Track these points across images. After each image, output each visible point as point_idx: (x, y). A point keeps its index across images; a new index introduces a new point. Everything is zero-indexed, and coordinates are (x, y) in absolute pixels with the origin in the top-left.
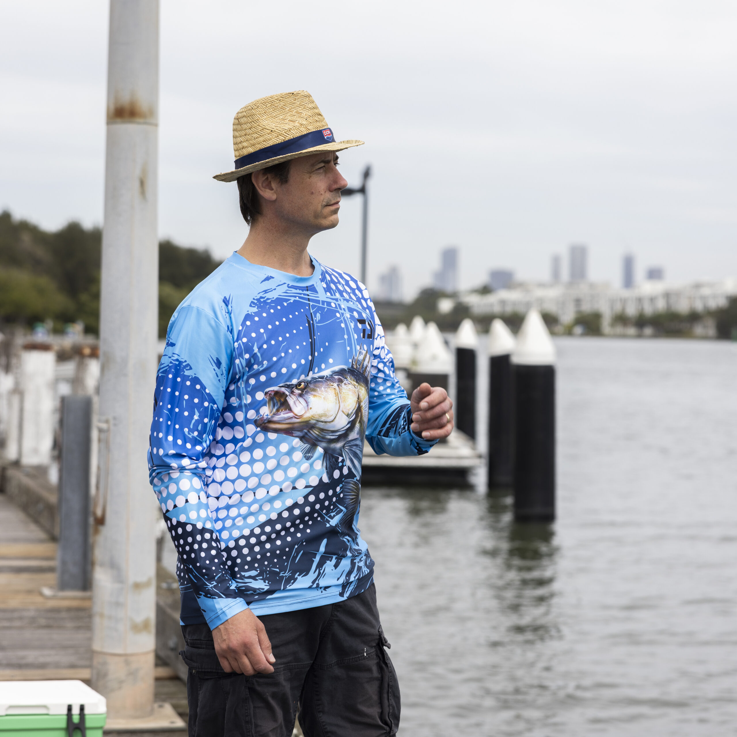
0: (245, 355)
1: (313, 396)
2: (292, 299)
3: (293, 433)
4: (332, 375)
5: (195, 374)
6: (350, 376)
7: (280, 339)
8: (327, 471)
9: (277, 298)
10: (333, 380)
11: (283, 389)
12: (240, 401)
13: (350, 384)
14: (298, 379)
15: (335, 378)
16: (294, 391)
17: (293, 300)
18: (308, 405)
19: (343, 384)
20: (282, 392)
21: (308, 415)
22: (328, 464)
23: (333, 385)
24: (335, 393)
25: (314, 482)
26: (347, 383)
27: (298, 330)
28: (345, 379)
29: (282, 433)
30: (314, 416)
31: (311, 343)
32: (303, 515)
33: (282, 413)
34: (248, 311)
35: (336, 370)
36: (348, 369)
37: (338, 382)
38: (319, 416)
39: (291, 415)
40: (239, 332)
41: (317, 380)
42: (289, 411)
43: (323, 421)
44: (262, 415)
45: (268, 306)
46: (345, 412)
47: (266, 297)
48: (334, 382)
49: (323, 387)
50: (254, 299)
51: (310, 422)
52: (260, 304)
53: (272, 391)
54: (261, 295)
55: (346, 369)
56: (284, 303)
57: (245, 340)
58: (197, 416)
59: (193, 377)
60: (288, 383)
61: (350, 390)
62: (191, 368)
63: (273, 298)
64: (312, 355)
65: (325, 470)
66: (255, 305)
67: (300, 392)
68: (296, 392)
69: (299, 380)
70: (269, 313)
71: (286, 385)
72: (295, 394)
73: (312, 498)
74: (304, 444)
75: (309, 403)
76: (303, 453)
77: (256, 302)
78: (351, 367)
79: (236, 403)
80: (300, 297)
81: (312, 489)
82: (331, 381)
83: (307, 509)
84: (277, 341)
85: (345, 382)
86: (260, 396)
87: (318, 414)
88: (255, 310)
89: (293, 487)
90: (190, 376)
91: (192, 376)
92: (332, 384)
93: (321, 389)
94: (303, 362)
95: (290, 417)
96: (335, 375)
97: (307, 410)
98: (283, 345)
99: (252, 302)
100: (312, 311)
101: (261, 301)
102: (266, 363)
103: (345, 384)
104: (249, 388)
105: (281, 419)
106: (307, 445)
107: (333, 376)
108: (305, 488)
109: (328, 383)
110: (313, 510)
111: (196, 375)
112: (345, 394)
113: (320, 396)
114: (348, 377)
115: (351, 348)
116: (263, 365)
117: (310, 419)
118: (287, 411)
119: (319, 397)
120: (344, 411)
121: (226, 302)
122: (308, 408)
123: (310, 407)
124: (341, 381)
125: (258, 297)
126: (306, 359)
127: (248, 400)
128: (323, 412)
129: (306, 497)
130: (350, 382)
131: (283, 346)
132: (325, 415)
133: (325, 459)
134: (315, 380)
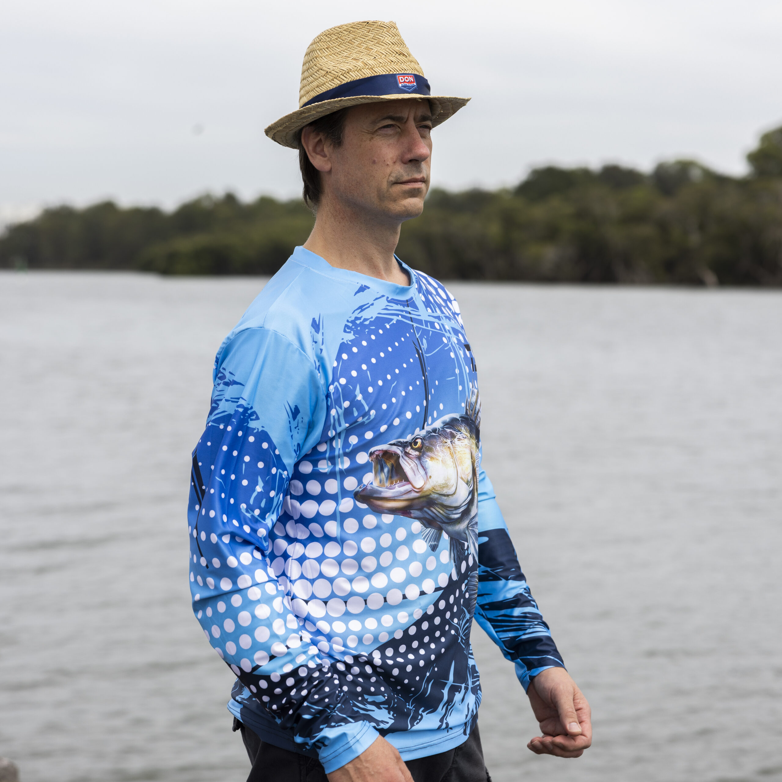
0: (344, 402)
1: (430, 459)
2: (395, 318)
3: (411, 513)
4: (443, 428)
5: (263, 427)
6: (465, 427)
7: (389, 377)
8: (455, 564)
9: (377, 318)
10: (445, 435)
11: (395, 449)
12: (333, 466)
13: (466, 438)
14: (413, 434)
15: (447, 431)
16: (410, 453)
17: (396, 320)
18: (426, 473)
19: (456, 440)
20: (393, 452)
21: (428, 487)
22: (455, 554)
23: (446, 443)
24: (451, 453)
25: (443, 581)
26: (461, 437)
27: (408, 363)
28: (458, 432)
29: (400, 514)
30: (435, 488)
31: (425, 380)
32: (433, 629)
33: (397, 485)
34: (343, 339)
35: (446, 420)
36: (460, 417)
37: (451, 437)
38: (441, 488)
39: (408, 487)
40: (335, 369)
41: (431, 434)
42: (405, 482)
43: (445, 494)
44: (366, 484)
45: (367, 330)
46: (464, 479)
47: (362, 317)
48: (447, 438)
49: (438, 445)
50: (348, 321)
51: (431, 496)
52: (356, 328)
53: (379, 450)
54: (356, 314)
55: (458, 417)
56: (385, 324)
57: (343, 381)
58: (260, 487)
59: (260, 430)
60: (402, 440)
61: (466, 446)
62: (257, 418)
63: (372, 318)
64: (427, 399)
65: (453, 563)
66: (350, 330)
67: (417, 453)
68: (413, 454)
69: (413, 436)
70: (369, 340)
71: (400, 442)
72: (411, 457)
73: (442, 605)
74: (425, 528)
75: (427, 470)
76: (426, 541)
77: (350, 325)
78: (465, 414)
79: (327, 468)
80: (403, 316)
81: (441, 591)
82: (444, 437)
83: (437, 621)
84: (385, 380)
85: (459, 435)
86: (362, 458)
87: (439, 485)
88: (351, 336)
89: (421, 592)
90: (255, 429)
91: (258, 429)
92: (445, 440)
93: (436, 448)
94: (418, 409)
95: (408, 491)
96: (446, 428)
97: (427, 480)
98: (393, 385)
99: (346, 326)
100: (417, 336)
101: (356, 323)
102: (374, 413)
103: (459, 439)
104: (349, 449)
105: (397, 494)
106: (430, 529)
107: (445, 429)
108: (435, 591)
109: (442, 439)
110: (444, 621)
111: (263, 429)
112: (461, 454)
113: (438, 458)
114: (463, 428)
115: (464, 387)
116: (370, 415)
117: (430, 492)
118: (404, 482)
119: (437, 461)
120: (463, 477)
121: (316, 326)
122: (427, 477)
123: (429, 475)
124: (453, 436)
125: (353, 319)
126: (421, 405)
127: (345, 464)
128: (443, 482)
129: (436, 604)
130: (466, 435)
131: (393, 387)
132: (447, 485)
133: (452, 548)
134: (429, 435)
